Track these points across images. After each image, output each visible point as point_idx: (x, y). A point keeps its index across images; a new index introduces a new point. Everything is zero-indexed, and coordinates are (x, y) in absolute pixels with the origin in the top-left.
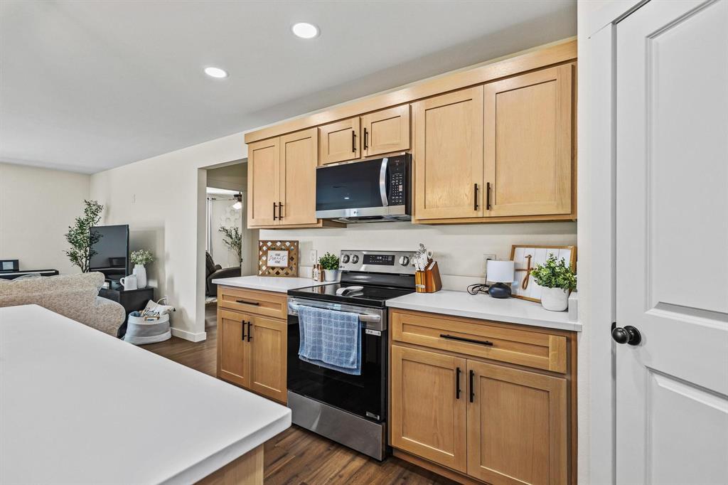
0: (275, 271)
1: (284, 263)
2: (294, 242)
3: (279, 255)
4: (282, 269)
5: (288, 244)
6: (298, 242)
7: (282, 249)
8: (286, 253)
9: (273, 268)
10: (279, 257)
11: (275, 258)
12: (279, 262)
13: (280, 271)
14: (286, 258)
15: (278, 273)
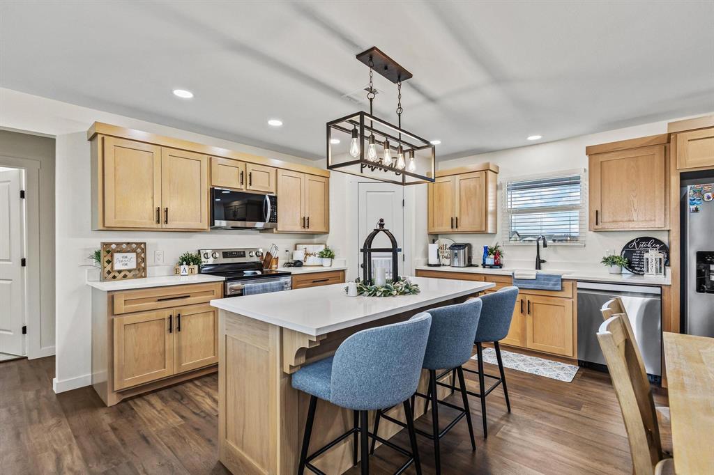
0: (122, 274)
1: (133, 265)
2: (141, 243)
3: (126, 257)
4: (130, 271)
5: (134, 246)
6: (145, 243)
7: (128, 252)
8: (134, 255)
9: (120, 272)
10: (126, 259)
11: (122, 261)
12: (126, 264)
13: (127, 273)
14: (134, 260)
15: (125, 276)
